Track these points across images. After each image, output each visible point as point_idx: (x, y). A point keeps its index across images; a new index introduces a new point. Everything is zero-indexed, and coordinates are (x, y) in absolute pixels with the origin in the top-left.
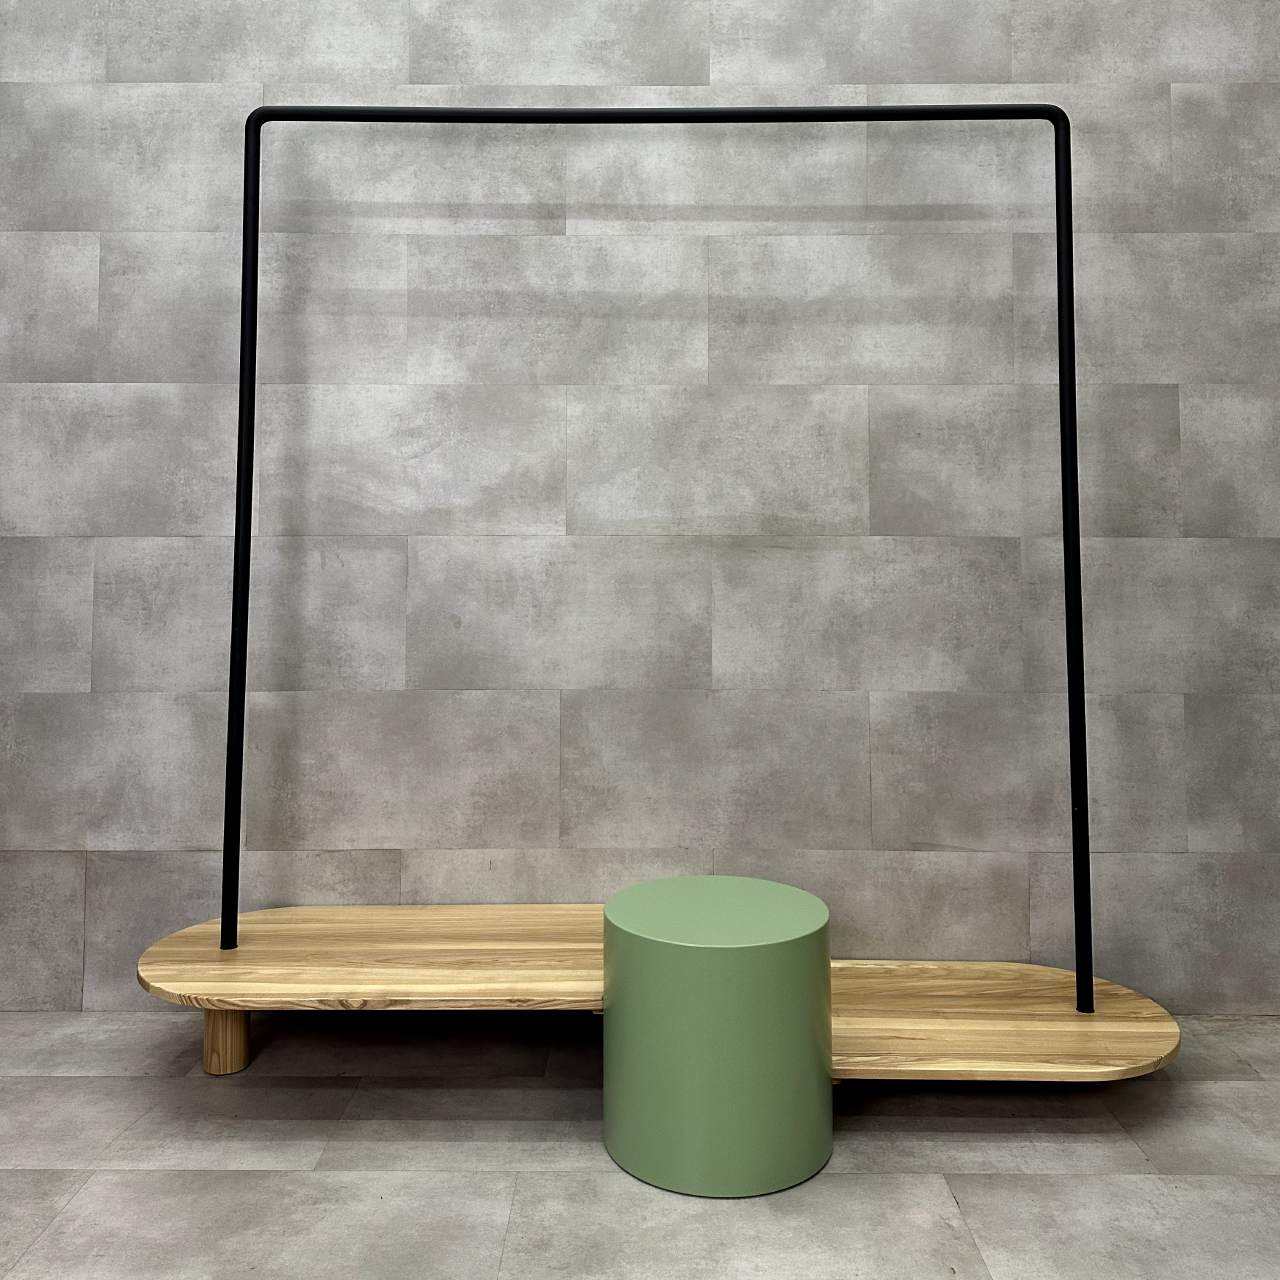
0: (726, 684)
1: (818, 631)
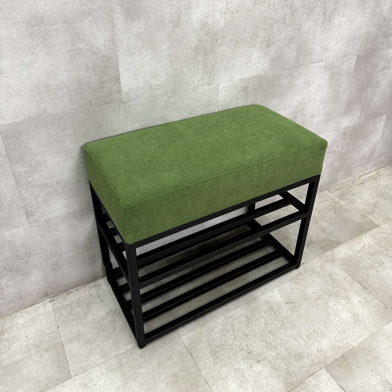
0: (133, 96)
1: (191, 48)
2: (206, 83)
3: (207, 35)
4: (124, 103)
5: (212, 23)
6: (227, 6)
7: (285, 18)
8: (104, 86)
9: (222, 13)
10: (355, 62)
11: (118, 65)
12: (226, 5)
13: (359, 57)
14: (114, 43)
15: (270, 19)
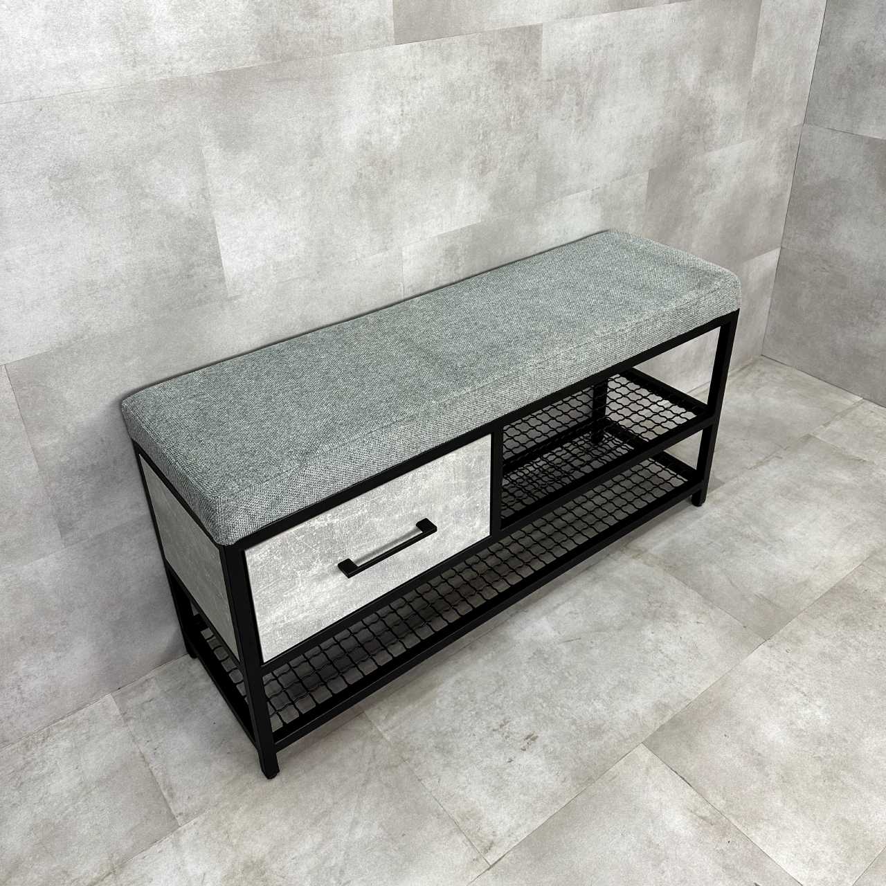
2: (377, 248)
3: (372, 164)
4: (230, 300)
5: (378, 143)
6: (402, 111)
7: (508, 120)
8: (192, 272)
9: (394, 124)
10: (646, 183)
11: (216, 233)
12: (400, 109)
13: (652, 172)
14: (207, 195)
15: (481, 125)
